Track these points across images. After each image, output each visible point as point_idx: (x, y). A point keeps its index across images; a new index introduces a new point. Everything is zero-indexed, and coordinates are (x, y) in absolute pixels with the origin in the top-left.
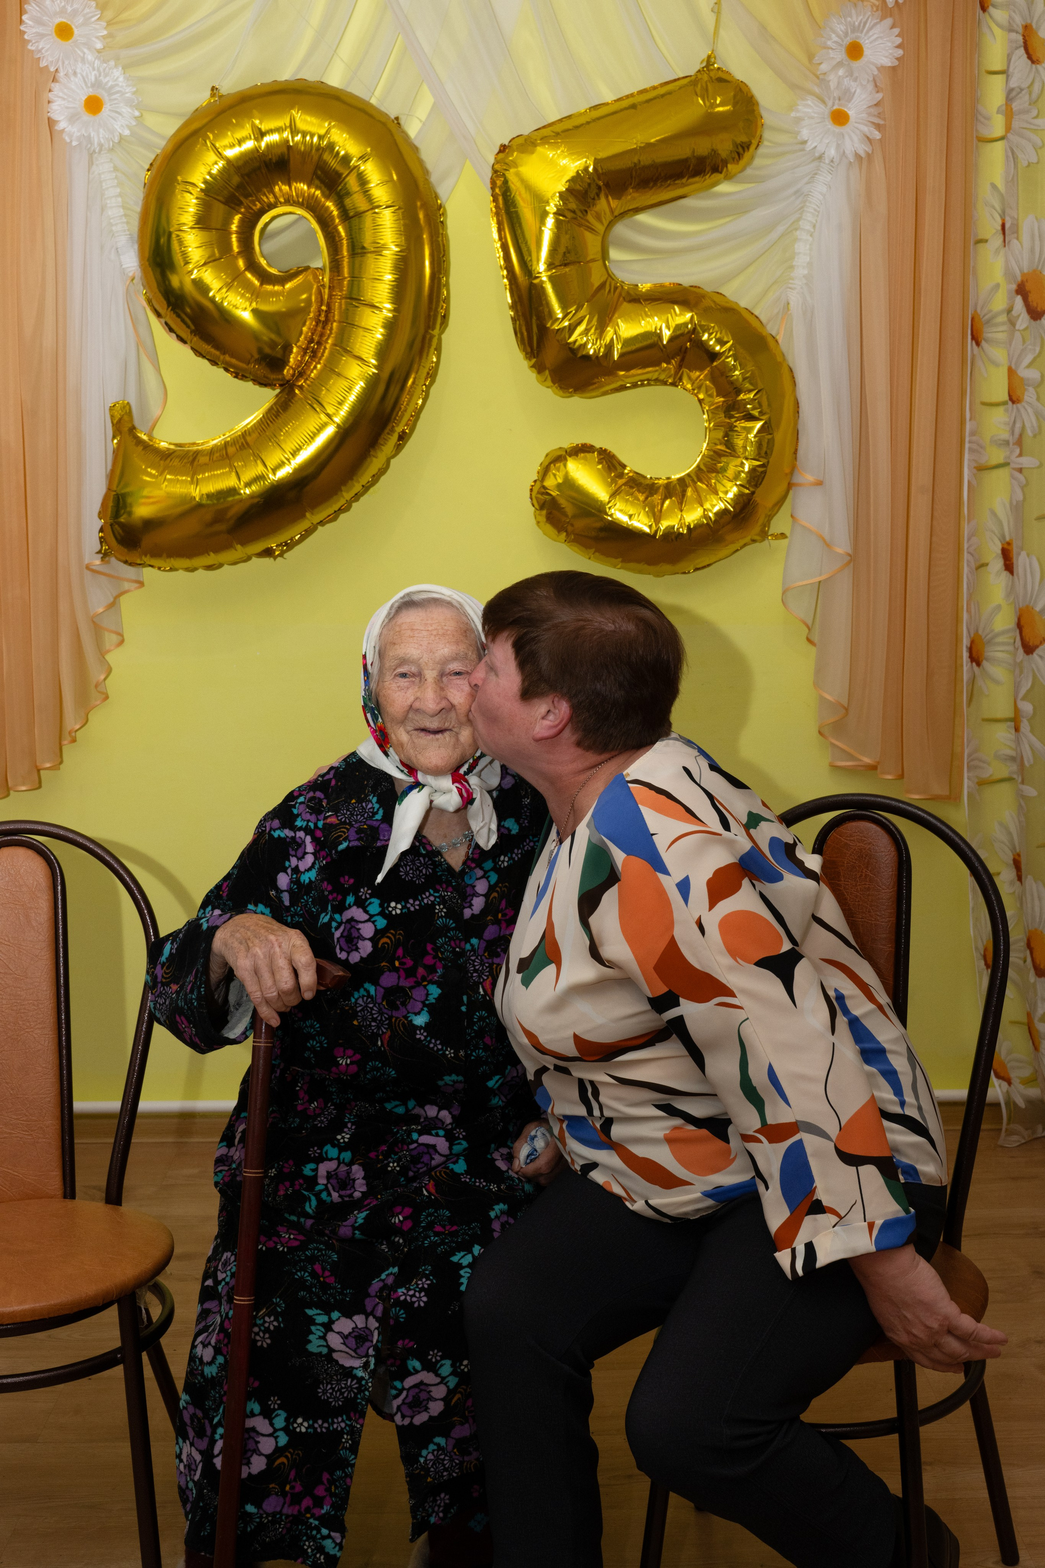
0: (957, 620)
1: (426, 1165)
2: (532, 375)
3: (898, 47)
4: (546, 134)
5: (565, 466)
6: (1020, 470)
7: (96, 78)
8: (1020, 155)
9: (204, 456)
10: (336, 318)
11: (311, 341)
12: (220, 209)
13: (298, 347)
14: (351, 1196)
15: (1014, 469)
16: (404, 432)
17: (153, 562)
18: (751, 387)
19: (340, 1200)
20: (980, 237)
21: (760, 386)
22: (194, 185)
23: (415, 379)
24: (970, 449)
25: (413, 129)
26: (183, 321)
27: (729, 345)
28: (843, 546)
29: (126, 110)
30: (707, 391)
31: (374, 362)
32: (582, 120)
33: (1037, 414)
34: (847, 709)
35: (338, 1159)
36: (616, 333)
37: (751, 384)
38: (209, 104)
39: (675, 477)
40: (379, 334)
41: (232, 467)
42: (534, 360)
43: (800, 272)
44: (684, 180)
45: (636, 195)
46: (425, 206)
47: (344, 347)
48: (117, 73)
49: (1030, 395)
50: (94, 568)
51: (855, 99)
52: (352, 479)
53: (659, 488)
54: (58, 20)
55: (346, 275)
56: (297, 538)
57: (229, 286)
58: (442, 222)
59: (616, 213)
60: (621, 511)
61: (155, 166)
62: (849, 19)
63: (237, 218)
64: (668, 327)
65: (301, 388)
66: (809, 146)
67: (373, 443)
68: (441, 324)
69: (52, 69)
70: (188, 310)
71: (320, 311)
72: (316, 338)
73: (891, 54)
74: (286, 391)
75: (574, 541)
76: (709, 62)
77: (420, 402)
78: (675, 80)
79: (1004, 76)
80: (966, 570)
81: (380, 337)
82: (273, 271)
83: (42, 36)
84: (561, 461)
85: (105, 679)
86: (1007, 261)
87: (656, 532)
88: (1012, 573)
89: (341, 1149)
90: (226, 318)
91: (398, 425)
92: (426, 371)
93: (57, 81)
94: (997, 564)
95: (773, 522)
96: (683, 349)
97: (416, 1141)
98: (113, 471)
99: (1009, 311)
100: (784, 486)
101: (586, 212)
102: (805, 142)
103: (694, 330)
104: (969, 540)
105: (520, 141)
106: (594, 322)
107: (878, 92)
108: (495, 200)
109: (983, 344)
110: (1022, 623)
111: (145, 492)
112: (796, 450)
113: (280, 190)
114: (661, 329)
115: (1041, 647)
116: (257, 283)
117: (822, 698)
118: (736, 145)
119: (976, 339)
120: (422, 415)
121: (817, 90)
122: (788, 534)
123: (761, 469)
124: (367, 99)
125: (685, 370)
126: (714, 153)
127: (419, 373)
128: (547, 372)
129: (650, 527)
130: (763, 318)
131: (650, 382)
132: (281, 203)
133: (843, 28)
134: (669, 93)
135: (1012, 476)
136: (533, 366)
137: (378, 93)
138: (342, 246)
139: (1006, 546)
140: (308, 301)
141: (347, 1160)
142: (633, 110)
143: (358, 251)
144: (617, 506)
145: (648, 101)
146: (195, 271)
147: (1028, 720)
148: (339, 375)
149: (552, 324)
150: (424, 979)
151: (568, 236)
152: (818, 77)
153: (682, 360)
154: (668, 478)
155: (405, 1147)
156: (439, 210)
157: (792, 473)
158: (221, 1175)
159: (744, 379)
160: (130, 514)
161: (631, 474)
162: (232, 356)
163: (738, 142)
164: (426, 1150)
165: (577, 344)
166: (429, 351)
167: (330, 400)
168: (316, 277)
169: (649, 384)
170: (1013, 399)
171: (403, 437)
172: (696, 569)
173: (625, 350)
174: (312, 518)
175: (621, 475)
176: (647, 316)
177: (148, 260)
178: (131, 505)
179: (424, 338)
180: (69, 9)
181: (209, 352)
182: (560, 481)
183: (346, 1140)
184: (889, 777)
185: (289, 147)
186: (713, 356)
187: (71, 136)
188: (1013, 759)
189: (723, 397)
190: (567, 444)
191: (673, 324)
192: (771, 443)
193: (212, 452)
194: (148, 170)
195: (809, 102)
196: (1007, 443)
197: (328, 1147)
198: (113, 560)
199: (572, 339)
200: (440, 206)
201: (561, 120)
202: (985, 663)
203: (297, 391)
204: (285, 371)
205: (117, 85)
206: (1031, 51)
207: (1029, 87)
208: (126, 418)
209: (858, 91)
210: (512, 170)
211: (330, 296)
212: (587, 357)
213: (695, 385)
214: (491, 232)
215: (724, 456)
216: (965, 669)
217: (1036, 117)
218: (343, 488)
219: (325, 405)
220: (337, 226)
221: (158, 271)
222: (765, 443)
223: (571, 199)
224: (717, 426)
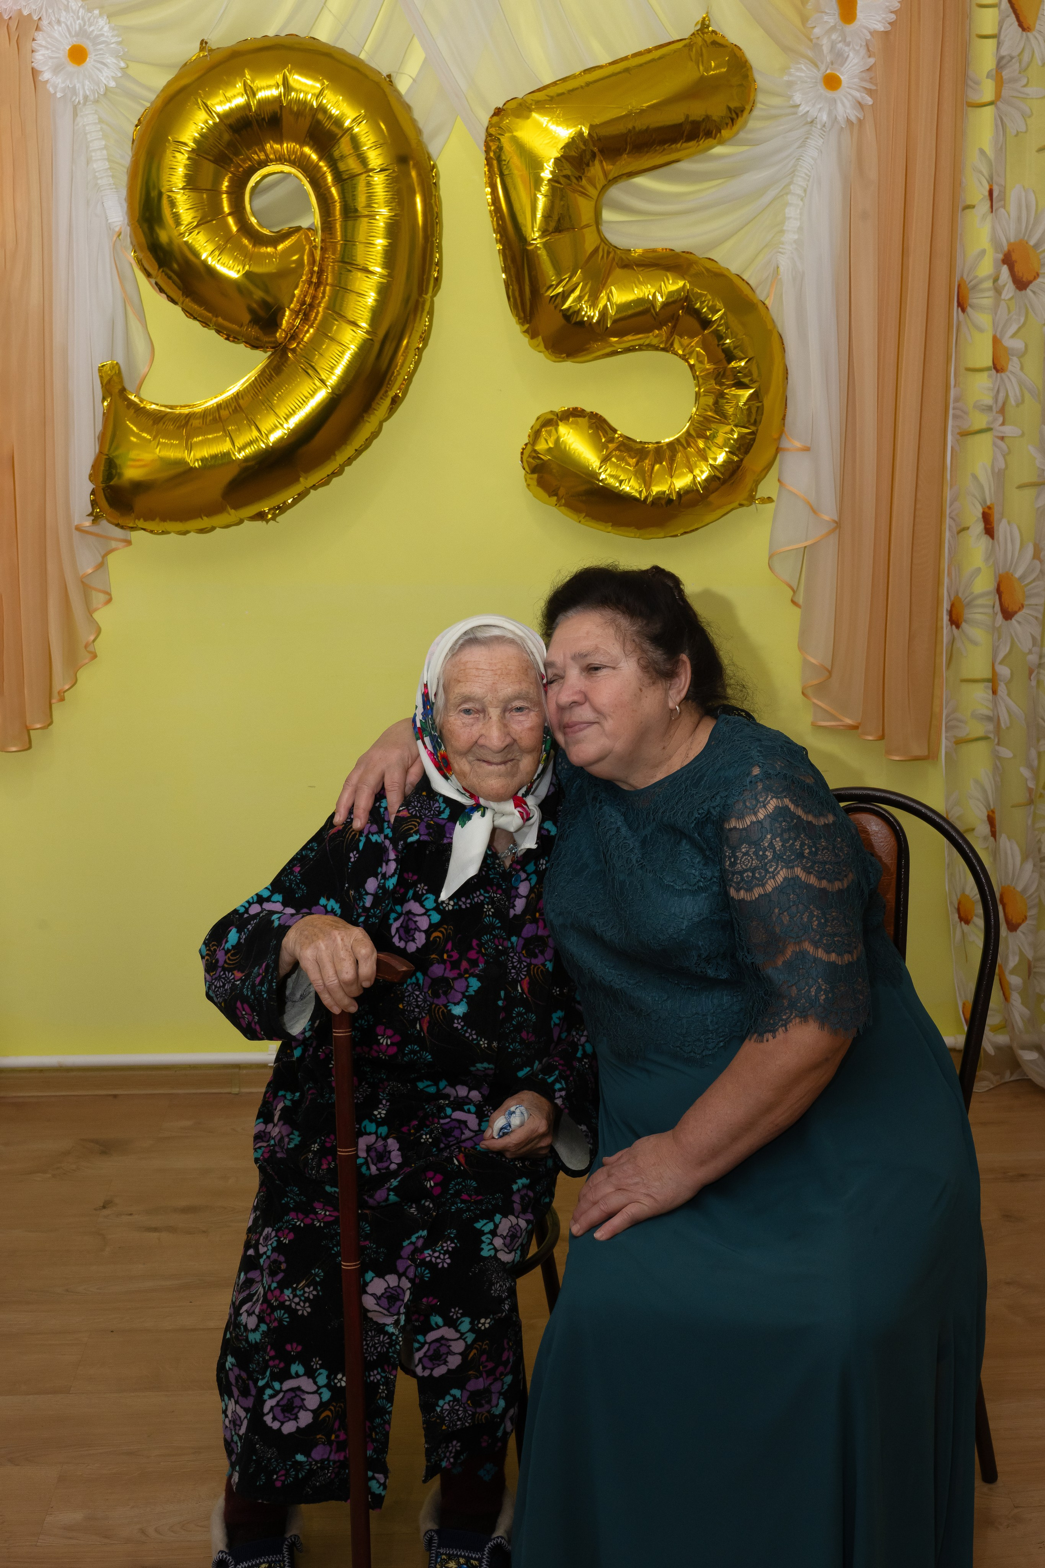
0: (938, 583)
1: (457, 1138)
2: (525, 340)
4: (540, 99)
5: (556, 430)
6: (1002, 438)
7: (80, 29)
8: (1009, 122)
9: (197, 419)
10: (329, 281)
11: (303, 303)
12: (209, 168)
13: (291, 310)
14: (388, 1168)
15: (996, 436)
16: (396, 395)
17: (146, 525)
18: (743, 356)
19: (377, 1172)
20: (968, 204)
21: (751, 354)
22: (185, 144)
23: (408, 343)
24: (954, 415)
25: (404, 86)
26: (174, 282)
28: (829, 513)
29: (111, 61)
30: (698, 357)
31: (367, 326)
32: (576, 83)
33: (1021, 383)
34: (830, 673)
35: (376, 1133)
36: (609, 300)
37: (742, 352)
38: (198, 58)
39: (664, 441)
40: (371, 298)
41: (225, 431)
43: (790, 237)
44: (679, 145)
45: (630, 159)
46: (418, 166)
47: (337, 312)
48: (102, 22)
49: (1013, 365)
50: (82, 529)
51: (846, 65)
52: (345, 443)
53: (649, 452)
55: (339, 236)
56: (290, 501)
57: (221, 249)
58: (435, 184)
59: (610, 177)
60: (611, 476)
61: (144, 123)
63: (227, 178)
64: (661, 294)
65: (294, 351)
66: (803, 109)
67: (366, 407)
68: (434, 287)
69: (35, 18)
70: (175, 266)
71: (312, 272)
72: (308, 300)
73: (883, 18)
74: (279, 354)
75: (564, 504)
76: (704, 26)
77: (413, 366)
78: (669, 44)
79: (996, 41)
80: (947, 535)
81: (374, 302)
82: (266, 232)
84: (551, 425)
85: (94, 640)
86: (993, 229)
87: (646, 498)
88: (992, 537)
89: (379, 1125)
91: (391, 389)
92: (420, 334)
93: (40, 30)
94: (978, 527)
95: (760, 487)
96: (675, 316)
97: (450, 1117)
98: (103, 432)
99: (995, 279)
100: (773, 450)
101: (581, 178)
102: (797, 106)
103: (687, 298)
104: (950, 506)
105: (515, 104)
106: (588, 289)
107: (870, 57)
108: (489, 163)
109: (969, 310)
110: (1001, 589)
111: (134, 455)
112: (785, 415)
113: (272, 147)
114: (654, 295)
115: (1020, 613)
116: (250, 245)
117: (805, 662)
118: (729, 110)
119: (962, 306)
120: (414, 379)
121: (810, 53)
122: (774, 497)
123: (750, 437)
124: (357, 55)
125: (677, 338)
126: (707, 118)
127: (412, 337)
128: (540, 338)
129: (640, 493)
130: (752, 283)
131: (641, 348)
132: (272, 161)
134: (663, 57)
135: (994, 444)
136: (526, 331)
137: (368, 47)
138: (334, 209)
139: (987, 510)
140: (300, 262)
141: (383, 1135)
142: (629, 74)
143: (350, 213)
144: (608, 472)
145: (641, 65)
146: (187, 234)
147: (1007, 684)
148: (332, 339)
149: (546, 290)
150: (466, 971)
151: (561, 202)
152: (811, 40)
153: (674, 327)
154: (657, 443)
155: (436, 1120)
156: (432, 171)
157: (779, 439)
158: (260, 1151)
159: (736, 346)
160: (120, 475)
161: (621, 439)
162: (224, 319)
163: (731, 106)
164: (457, 1125)
166: (422, 314)
167: (322, 365)
168: (307, 238)
169: (641, 350)
170: (997, 367)
171: (396, 402)
172: (686, 533)
173: (618, 316)
174: (305, 482)
175: (611, 440)
176: (641, 283)
177: (138, 221)
178: (121, 468)
179: (417, 301)
181: (200, 315)
182: (551, 445)
183: (383, 1116)
184: (870, 738)
185: (281, 107)
186: (705, 323)
187: (55, 87)
188: (989, 719)
189: (714, 364)
190: (557, 408)
191: (666, 292)
192: (760, 410)
193: (205, 414)
194: (137, 126)
195: (804, 68)
196: (990, 408)
197: (366, 1122)
198: (104, 523)
199: (565, 306)
200: (434, 167)
201: (554, 84)
202: (964, 625)
203: (290, 355)
204: (278, 334)
205: (102, 35)
206: (1021, 19)
207: (1019, 56)
208: (115, 378)
209: (851, 55)
210: (507, 135)
211: (323, 258)
212: (581, 323)
213: (687, 351)
215: (715, 422)
216: (945, 631)
217: (1025, 86)
218: (336, 453)
219: (318, 370)
220: (330, 187)
221: (145, 226)
222: (754, 411)
223: (567, 165)
224: (708, 392)
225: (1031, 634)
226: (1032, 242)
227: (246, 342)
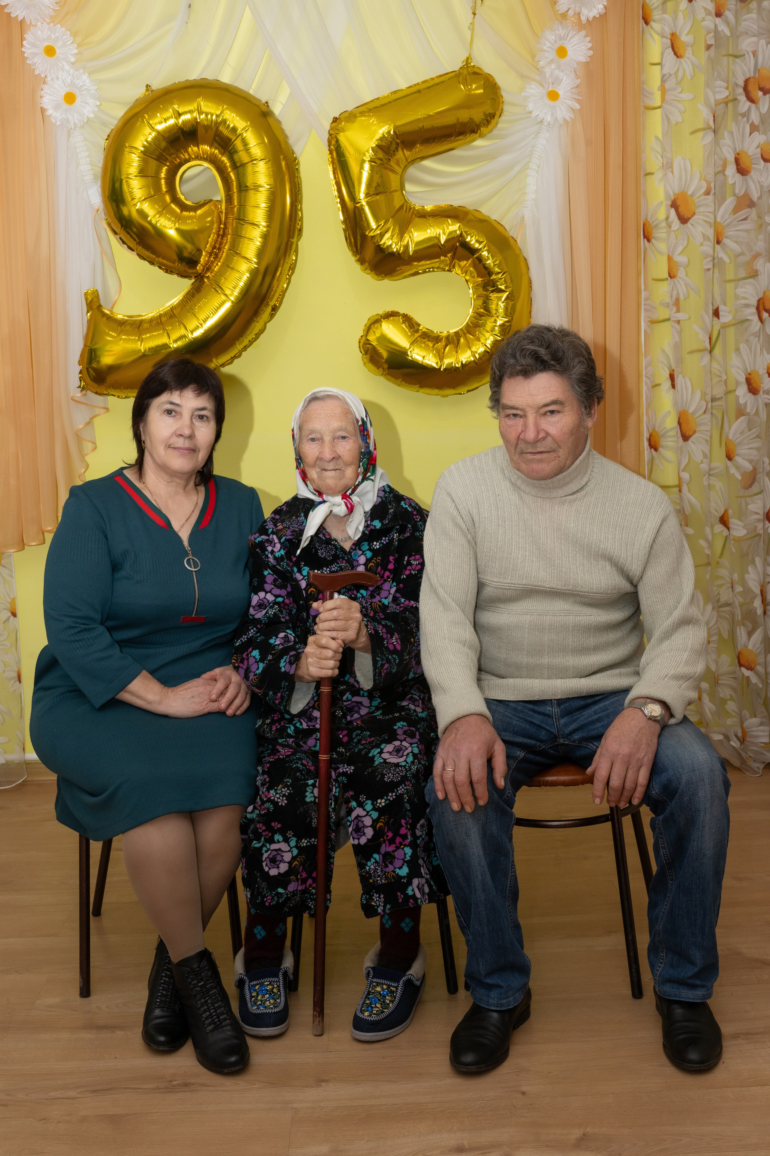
0: (639, 424)
2: (357, 267)
3: (590, 49)
4: (363, 110)
5: (381, 325)
6: (678, 322)
7: (71, 82)
8: (671, 117)
9: (146, 323)
10: (230, 232)
11: (214, 248)
12: (153, 163)
13: (205, 252)
15: (674, 321)
16: (275, 305)
17: (114, 392)
18: (500, 271)
20: (648, 171)
21: (505, 270)
22: (136, 148)
23: (281, 271)
24: (645, 309)
25: (277, 109)
26: (131, 236)
27: (484, 243)
29: (91, 101)
30: (471, 275)
31: (255, 260)
32: (386, 101)
33: (687, 285)
36: (410, 238)
37: (499, 269)
38: (145, 95)
39: (452, 331)
40: (258, 242)
41: (164, 329)
42: (358, 256)
43: (530, 196)
44: (453, 138)
45: (422, 148)
46: (285, 158)
47: (235, 251)
48: (85, 77)
49: (681, 273)
50: (75, 399)
51: (562, 83)
52: (242, 336)
53: (442, 339)
54: (46, 44)
55: (236, 204)
57: (160, 213)
58: (297, 169)
59: (409, 160)
60: (417, 354)
61: (111, 137)
62: (557, 32)
63: (165, 169)
64: (444, 233)
65: (208, 277)
66: (534, 114)
67: (256, 313)
68: (299, 235)
69: (43, 76)
70: (135, 230)
71: (219, 228)
72: (217, 246)
73: (585, 54)
74: (199, 280)
75: (388, 374)
76: (467, 62)
77: (285, 286)
78: (446, 74)
79: (659, 67)
80: (644, 389)
81: (259, 244)
82: (188, 203)
83: (36, 54)
84: (378, 323)
85: (85, 472)
86: (665, 187)
87: (441, 367)
88: (675, 389)
90: (160, 235)
91: (271, 301)
92: (289, 265)
93: (46, 84)
94: (667, 384)
96: (454, 248)
98: (87, 334)
99: (667, 218)
101: (390, 159)
102: (531, 112)
103: (461, 235)
104: (646, 368)
105: (346, 114)
106: (397, 231)
107: (577, 78)
108: (331, 153)
109: (651, 240)
110: (681, 422)
111: (108, 348)
112: (531, 311)
113: (192, 150)
114: (439, 235)
115: (694, 437)
116: (178, 211)
118: (486, 115)
119: (647, 238)
120: (286, 294)
121: (538, 78)
123: (507, 324)
124: (247, 90)
125: (457, 261)
126: (472, 120)
127: (284, 267)
128: (367, 264)
129: (437, 363)
130: (506, 227)
131: (434, 269)
132: (193, 159)
133: (553, 38)
134: (442, 82)
135: (672, 326)
136: (358, 261)
137: (253, 87)
138: (233, 186)
139: (672, 372)
140: (212, 222)
142: (419, 94)
143: (243, 188)
144: (415, 351)
145: (428, 88)
146: (139, 204)
147: (687, 485)
148: (232, 269)
149: (369, 233)
151: (378, 176)
152: (538, 70)
153: (454, 254)
154: (448, 332)
156: (295, 161)
159: (495, 265)
160: (99, 362)
161: (424, 330)
162: (164, 258)
163: (487, 113)
165: (386, 245)
166: (290, 252)
167: (227, 285)
168: (216, 206)
169: (433, 271)
170: (671, 276)
171: (275, 309)
172: (468, 391)
173: (417, 249)
174: (216, 362)
175: (417, 331)
176: (430, 226)
177: (108, 197)
178: (99, 356)
179: (287, 244)
180: (53, 37)
181: (148, 257)
182: (378, 335)
185: (197, 122)
186: (474, 251)
187: (56, 119)
189: (481, 278)
190: (381, 312)
191: (447, 232)
192: (514, 306)
193: (151, 320)
194: (107, 140)
195: (533, 86)
196: (669, 305)
198: (88, 392)
199: (382, 242)
200: (296, 159)
201: (372, 101)
202: (659, 449)
203: (206, 280)
204: (198, 267)
205: (85, 85)
206: (676, 50)
207: (675, 73)
208: (95, 299)
209: (565, 78)
210: (341, 134)
211: (226, 218)
212: (392, 254)
213: (463, 270)
214: (329, 175)
215: (483, 316)
216: (646, 452)
217: (680, 93)
218: (237, 343)
219: (224, 288)
220: (229, 173)
221: (114, 205)
222: (509, 308)
223: (380, 151)
224: (479, 297)
225: (703, 451)
226: (689, 193)
227: (178, 274)
